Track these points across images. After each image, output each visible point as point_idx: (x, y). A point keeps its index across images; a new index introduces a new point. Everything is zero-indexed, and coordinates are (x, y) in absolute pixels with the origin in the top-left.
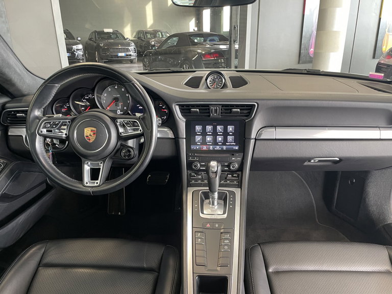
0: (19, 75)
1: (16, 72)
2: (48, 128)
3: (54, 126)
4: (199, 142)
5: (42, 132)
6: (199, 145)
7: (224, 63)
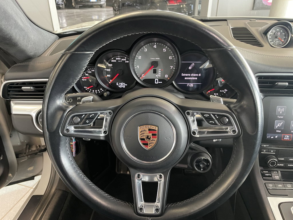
0: (22, 30)
1: (17, 26)
2: (78, 124)
3: (87, 121)
4: (279, 129)
5: (68, 130)
6: (278, 133)
7: (186, 8)
